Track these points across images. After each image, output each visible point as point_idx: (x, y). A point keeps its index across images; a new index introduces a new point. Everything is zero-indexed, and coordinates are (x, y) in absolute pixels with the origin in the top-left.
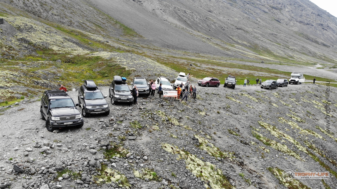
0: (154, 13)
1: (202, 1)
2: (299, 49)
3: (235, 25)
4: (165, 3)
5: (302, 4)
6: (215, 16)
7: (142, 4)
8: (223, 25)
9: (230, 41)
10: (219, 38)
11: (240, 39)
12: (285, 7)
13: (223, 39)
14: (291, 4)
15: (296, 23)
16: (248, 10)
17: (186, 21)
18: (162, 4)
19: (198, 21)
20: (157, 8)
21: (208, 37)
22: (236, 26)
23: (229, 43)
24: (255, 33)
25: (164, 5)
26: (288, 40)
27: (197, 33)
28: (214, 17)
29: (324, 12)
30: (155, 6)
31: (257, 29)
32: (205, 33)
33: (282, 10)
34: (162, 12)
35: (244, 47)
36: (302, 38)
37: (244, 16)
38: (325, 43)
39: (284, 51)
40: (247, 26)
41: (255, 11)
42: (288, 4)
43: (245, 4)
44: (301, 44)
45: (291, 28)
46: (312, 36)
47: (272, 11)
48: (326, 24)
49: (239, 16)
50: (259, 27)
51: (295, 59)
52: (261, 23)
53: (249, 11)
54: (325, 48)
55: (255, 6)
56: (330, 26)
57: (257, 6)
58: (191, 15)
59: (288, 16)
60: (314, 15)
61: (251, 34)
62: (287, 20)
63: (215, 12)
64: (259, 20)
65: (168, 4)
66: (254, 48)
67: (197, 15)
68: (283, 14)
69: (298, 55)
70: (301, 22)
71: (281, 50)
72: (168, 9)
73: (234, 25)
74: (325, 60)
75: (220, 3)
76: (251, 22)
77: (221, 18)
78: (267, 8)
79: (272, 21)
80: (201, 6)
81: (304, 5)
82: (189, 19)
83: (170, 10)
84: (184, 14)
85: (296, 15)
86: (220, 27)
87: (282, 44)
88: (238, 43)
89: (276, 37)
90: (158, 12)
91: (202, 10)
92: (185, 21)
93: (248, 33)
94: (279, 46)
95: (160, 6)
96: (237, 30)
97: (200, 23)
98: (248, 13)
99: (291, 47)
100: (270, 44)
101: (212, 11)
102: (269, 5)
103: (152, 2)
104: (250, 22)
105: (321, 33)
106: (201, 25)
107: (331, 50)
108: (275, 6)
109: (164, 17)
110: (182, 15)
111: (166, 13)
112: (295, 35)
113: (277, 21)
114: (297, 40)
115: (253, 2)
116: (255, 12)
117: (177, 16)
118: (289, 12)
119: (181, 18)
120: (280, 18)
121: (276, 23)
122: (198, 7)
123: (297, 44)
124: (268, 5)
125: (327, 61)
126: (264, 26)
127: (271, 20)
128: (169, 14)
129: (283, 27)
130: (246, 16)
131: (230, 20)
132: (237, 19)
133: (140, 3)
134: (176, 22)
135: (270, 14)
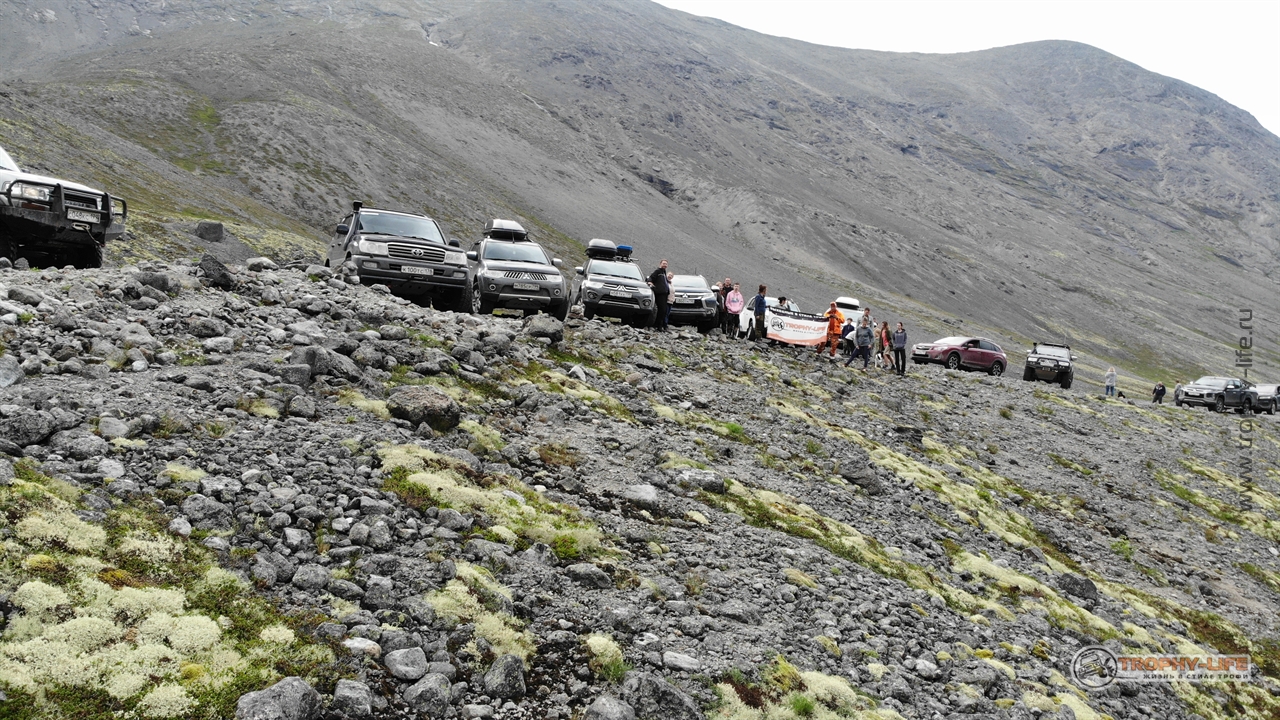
0: (738, 235)
1: (921, 193)
3: (1054, 277)
4: (778, 201)
6: (973, 242)
7: (697, 206)
8: (1005, 275)
9: (1036, 332)
10: (990, 322)
11: (1077, 328)
12: (1254, 208)
13: (1007, 326)
16: (1102, 221)
17: (859, 260)
18: (767, 206)
19: (907, 261)
20: (750, 217)
21: (947, 317)
22: (1058, 281)
24: (1139, 305)
25: (776, 208)
26: (1276, 334)
27: (903, 299)
28: (970, 245)
30: (742, 211)
31: (1145, 292)
32: (932, 302)
33: (1243, 218)
34: (766, 230)
35: (1097, 356)
37: (1089, 242)
40: (1103, 280)
41: (1134, 225)
42: (1265, 195)
43: (1092, 201)
47: (1201, 223)
49: (1069, 243)
50: (1155, 283)
52: (1160, 271)
53: (1107, 226)
55: (1132, 207)
57: (1141, 207)
58: (876, 240)
59: (1270, 240)
61: (1124, 309)
62: (1265, 256)
63: (971, 229)
64: (1152, 256)
65: (792, 203)
66: (1141, 360)
67: (902, 241)
68: (1247, 235)
72: (789, 220)
73: (1050, 275)
75: (991, 197)
76: (1123, 267)
77: (998, 250)
78: (1182, 214)
79: (1206, 261)
80: (917, 211)
82: (869, 254)
83: (799, 223)
84: (851, 239)
86: (993, 282)
88: (1071, 343)
89: (1227, 322)
90: (753, 232)
91: (919, 223)
92: (855, 262)
93: (1111, 303)
95: (759, 210)
96: (1063, 293)
97: (913, 269)
98: (1104, 232)
100: (1207, 347)
101: (959, 227)
102: (1189, 202)
103: (731, 199)
104: (1115, 264)
106: (918, 275)
108: (1212, 204)
109: (775, 248)
110: (844, 240)
111: (784, 234)
113: (1226, 259)
115: (1121, 191)
116: (1133, 229)
117: (822, 244)
118: (1270, 225)
119: (838, 252)
120: (1237, 248)
121: (1222, 270)
122: (903, 215)
124: (1185, 203)
126: (1173, 281)
127: (1200, 258)
128: (795, 238)
129: (1252, 282)
130: (1096, 242)
131: (1035, 259)
132: (1063, 256)
133: (691, 203)
134: (819, 264)
135: (1195, 234)
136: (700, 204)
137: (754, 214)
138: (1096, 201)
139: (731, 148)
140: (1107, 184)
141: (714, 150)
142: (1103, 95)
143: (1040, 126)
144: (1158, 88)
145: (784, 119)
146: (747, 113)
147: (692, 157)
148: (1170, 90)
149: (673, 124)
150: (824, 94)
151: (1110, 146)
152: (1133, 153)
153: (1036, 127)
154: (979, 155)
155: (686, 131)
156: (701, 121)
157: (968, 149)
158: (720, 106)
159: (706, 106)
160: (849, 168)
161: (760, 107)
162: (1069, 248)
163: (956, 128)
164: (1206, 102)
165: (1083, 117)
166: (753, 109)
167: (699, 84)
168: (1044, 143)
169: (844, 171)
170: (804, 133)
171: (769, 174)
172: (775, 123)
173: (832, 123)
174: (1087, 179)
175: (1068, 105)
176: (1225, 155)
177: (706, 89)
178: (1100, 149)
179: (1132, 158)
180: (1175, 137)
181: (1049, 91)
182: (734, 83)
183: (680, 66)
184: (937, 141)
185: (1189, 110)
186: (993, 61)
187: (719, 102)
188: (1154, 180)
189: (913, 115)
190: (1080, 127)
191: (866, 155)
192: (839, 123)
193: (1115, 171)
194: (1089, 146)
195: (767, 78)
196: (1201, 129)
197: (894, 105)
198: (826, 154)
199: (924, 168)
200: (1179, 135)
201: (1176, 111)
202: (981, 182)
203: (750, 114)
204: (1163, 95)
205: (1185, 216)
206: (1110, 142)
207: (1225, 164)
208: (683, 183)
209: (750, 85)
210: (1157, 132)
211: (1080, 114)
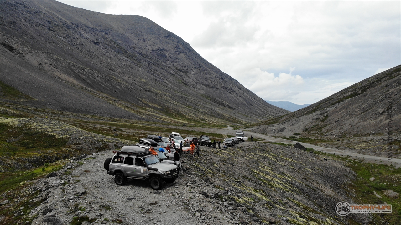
0: (41, 68)
1: (102, 58)
2: (208, 111)
3: (143, 87)
4: (55, 57)
5: (206, 67)
6: (119, 75)
7: (24, 56)
8: (129, 86)
9: (140, 103)
10: (127, 100)
11: (150, 102)
12: (191, 70)
13: (132, 102)
14: (196, 68)
15: (202, 86)
17: (85, 80)
18: (51, 58)
19: (100, 80)
20: (45, 62)
21: (115, 99)
22: (144, 88)
23: (139, 106)
24: (165, 95)
25: (55, 60)
26: (197, 103)
27: (101, 93)
28: (118, 76)
29: (227, 76)
30: (42, 59)
31: (166, 92)
32: (109, 94)
33: (188, 73)
34: (52, 67)
35: (156, 110)
36: (210, 101)
37: (151, 77)
38: (230, 105)
39: (195, 114)
40: (155, 88)
42: (193, 67)
43: (151, 65)
44: (209, 107)
45: (198, 91)
46: (218, 99)
47: (178, 73)
48: (229, 87)
49: (146, 77)
50: (168, 89)
51: (206, 121)
52: (169, 86)
53: (155, 73)
54: (231, 110)
55: (161, 68)
56: (233, 89)
57: (163, 68)
58: (90, 73)
59: (194, 79)
60: (218, 78)
61: (161, 97)
62: (193, 83)
63: (118, 71)
64: (167, 82)
65: (60, 58)
66: (167, 111)
67: (98, 74)
68: (189, 77)
69: (209, 117)
70: (206, 85)
71: (193, 113)
72: (60, 64)
73: (142, 86)
74: (233, 122)
75: (123, 61)
76: (160, 85)
77: (126, 78)
78: (173, 71)
79: (180, 84)
80: (101, 64)
81: (208, 68)
82: (88, 77)
83: (63, 65)
84: (82, 72)
85: (202, 79)
86: (126, 88)
87: (192, 107)
88: (149, 106)
89: (186, 100)
90: (46, 67)
91: (102, 68)
92: (84, 80)
93: (158, 95)
94: (190, 109)
95: (49, 60)
96: (145, 92)
97: (103, 83)
98: (154, 74)
99: (200, 110)
100: (181, 107)
101: (114, 70)
103: (37, 55)
104: (158, 84)
105: (225, 96)
106: (104, 85)
107: (237, 111)
108: (181, 68)
109: (55, 74)
110: (79, 72)
111: (58, 69)
112: (202, 98)
113: (184, 83)
114: (206, 103)
115: (158, 63)
116: (162, 74)
117: (72, 73)
118: (194, 75)
119: (78, 76)
120: (187, 80)
121: (183, 86)
122: (97, 65)
123: (206, 107)
124: (174, 68)
125: (235, 122)
126: (172, 89)
127: (178, 83)
128: (63, 70)
129: (191, 89)
130: (153, 77)
131: (137, 81)
132: (144, 81)
133: (21, 55)
134: (72, 80)
135: (177, 76)
136: (25, 55)
137: (47, 61)
138: (152, 65)
139: (35, 36)
140: (154, 60)
141: (29, 36)
142: (152, 34)
143: (135, 41)
144: (167, 34)
145: (54, 28)
146: (40, 24)
147: (20, 38)
148: (170, 35)
149: (12, 25)
150: (67, 21)
151: (155, 49)
152: (161, 52)
153: (134, 41)
154: (118, 48)
155: (17, 28)
156: (23, 25)
157: (115, 45)
158: (30, 20)
159: (24, 20)
160: (78, 47)
161: (44, 22)
162: (146, 78)
163: (111, 38)
164: (179, 40)
165: (147, 40)
166: (42, 23)
167: (22, 12)
168: (137, 46)
169: (76, 48)
170: (61, 33)
171: (50, 47)
172: (51, 29)
173: (71, 32)
174: (149, 58)
175: (143, 36)
176: (183, 55)
177: (24, 14)
178: (152, 50)
179: (160, 53)
180: (171, 49)
181: (137, 31)
182: (35, 13)
183: (14, 4)
184: (105, 42)
185: (174, 41)
186: (121, 19)
187: (29, 19)
188: (166, 60)
189: (97, 33)
190: (146, 43)
191: (83, 44)
192: (73, 32)
193: (156, 57)
194: (149, 49)
195: (47, 13)
196: (177, 47)
197: (91, 28)
198: (69, 42)
199: (102, 50)
200: (172, 49)
201: (171, 42)
202: (120, 56)
203: (41, 24)
204: (168, 37)
205: (174, 71)
206: (155, 48)
207: (183, 58)
208: (17, 47)
209: (41, 14)
210: (167, 47)
211: (146, 39)
